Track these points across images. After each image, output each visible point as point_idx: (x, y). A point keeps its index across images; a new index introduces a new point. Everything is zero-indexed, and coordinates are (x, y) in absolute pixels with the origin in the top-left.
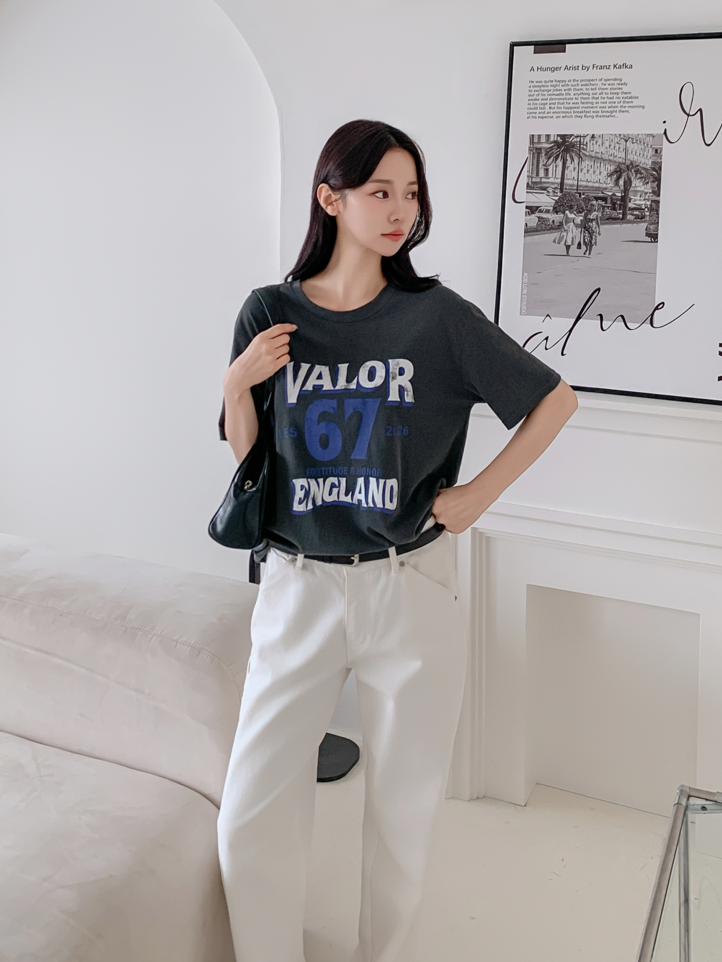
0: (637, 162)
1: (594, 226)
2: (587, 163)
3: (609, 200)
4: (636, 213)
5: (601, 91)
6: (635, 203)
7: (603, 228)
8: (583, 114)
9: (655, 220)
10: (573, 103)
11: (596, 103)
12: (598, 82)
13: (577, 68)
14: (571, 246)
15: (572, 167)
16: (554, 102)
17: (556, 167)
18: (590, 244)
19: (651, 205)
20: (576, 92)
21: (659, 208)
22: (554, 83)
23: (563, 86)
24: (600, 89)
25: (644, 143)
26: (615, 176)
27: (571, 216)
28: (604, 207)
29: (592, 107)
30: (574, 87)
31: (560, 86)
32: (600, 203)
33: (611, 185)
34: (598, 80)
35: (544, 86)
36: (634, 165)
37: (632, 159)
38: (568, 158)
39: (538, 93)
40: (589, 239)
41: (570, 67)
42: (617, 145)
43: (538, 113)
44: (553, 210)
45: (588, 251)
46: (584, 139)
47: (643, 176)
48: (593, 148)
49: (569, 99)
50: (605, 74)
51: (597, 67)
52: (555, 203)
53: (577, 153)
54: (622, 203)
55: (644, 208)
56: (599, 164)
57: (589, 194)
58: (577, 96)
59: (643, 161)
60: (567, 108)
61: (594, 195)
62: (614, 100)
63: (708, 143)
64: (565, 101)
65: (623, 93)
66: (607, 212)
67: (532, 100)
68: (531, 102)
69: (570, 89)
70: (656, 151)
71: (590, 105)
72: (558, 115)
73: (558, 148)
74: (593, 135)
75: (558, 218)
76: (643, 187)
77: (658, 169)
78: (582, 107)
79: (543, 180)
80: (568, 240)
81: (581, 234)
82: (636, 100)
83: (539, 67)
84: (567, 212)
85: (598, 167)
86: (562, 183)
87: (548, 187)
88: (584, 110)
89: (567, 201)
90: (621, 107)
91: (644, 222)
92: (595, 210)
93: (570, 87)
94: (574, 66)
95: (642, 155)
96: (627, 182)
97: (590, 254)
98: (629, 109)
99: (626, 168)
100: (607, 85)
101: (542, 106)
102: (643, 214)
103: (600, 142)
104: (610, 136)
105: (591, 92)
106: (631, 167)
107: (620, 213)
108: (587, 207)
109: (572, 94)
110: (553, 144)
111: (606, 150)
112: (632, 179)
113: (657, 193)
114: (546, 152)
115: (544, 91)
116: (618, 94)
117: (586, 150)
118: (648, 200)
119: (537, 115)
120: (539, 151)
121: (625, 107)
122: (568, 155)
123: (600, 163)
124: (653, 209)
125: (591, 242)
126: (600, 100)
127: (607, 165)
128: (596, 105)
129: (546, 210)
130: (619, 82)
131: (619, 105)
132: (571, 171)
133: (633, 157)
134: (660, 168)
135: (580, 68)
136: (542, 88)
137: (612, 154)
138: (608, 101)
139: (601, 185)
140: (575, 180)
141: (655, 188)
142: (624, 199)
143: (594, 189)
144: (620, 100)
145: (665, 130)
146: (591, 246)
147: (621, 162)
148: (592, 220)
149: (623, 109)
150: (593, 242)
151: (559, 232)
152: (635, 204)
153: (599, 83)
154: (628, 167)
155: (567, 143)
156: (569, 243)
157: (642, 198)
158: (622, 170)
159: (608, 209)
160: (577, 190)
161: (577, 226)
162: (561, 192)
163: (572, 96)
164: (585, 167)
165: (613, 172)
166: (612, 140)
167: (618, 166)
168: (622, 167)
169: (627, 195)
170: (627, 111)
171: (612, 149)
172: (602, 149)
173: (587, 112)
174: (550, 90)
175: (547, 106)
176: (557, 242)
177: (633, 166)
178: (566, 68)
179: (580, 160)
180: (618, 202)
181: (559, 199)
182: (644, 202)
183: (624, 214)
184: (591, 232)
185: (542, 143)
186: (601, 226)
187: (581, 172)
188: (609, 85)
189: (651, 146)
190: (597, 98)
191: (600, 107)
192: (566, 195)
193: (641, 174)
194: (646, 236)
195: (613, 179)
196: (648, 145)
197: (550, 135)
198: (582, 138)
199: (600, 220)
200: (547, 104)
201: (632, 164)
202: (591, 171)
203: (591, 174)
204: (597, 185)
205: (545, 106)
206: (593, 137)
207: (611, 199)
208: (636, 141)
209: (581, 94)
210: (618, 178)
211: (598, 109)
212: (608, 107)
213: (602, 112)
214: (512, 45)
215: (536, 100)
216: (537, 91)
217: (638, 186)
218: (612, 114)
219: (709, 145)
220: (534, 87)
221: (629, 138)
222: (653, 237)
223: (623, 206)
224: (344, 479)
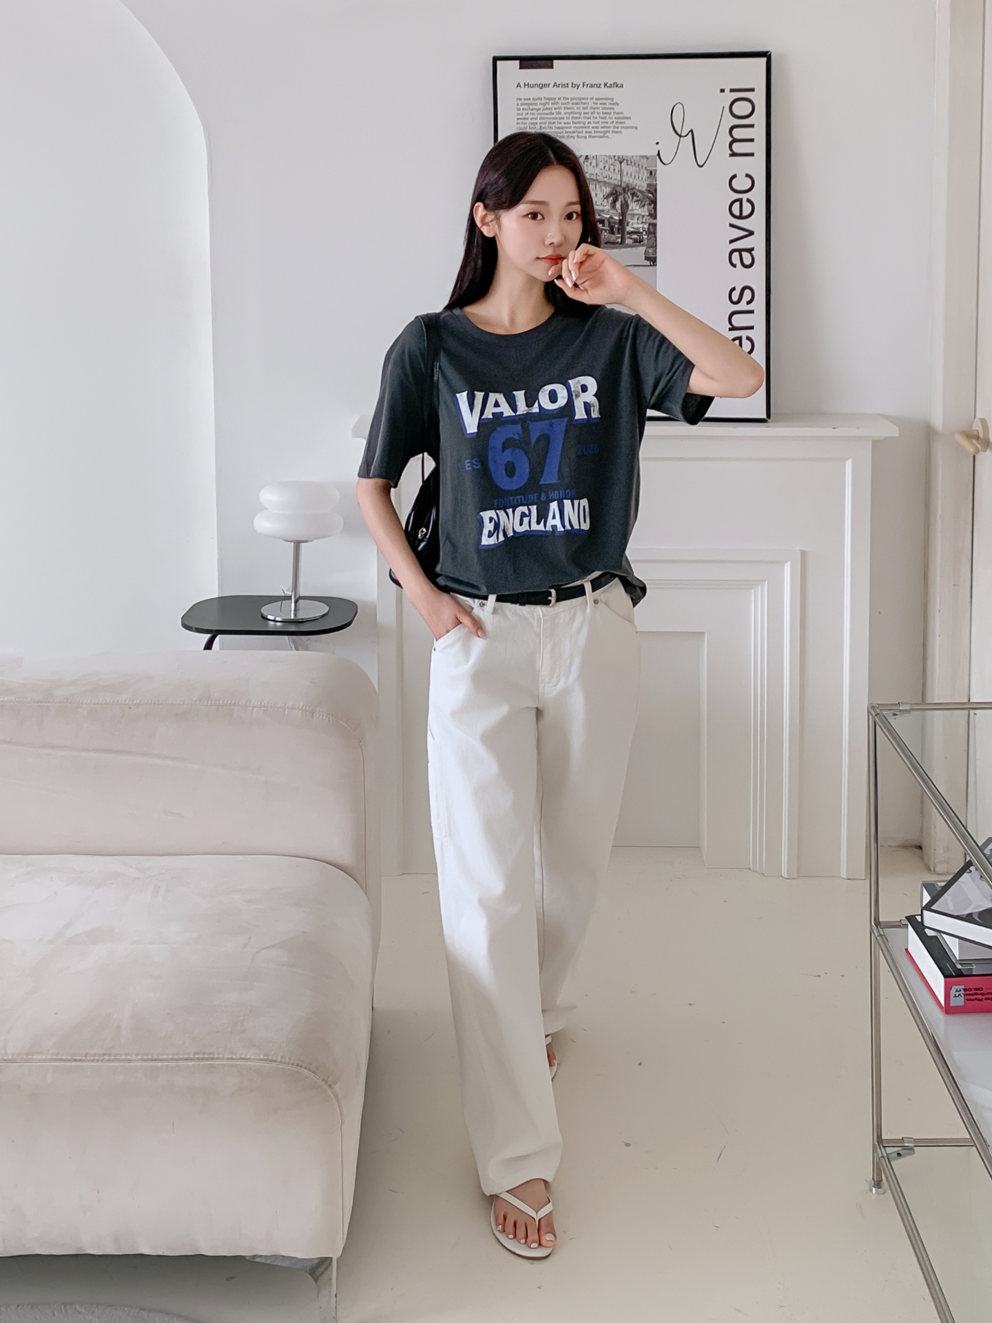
0: (633, 184)
3: (606, 223)
4: (635, 236)
5: (592, 111)
6: (633, 226)
8: (575, 134)
9: (653, 244)
10: (565, 123)
11: (589, 123)
12: (589, 101)
13: (566, 85)
16: (544, 121)
19: (649, 228)
20: (567, 111)
21: (657, 230)
22: (543, 101)
23: (552, 104)
25: (639, 165)
26: (611, 198)
29: (585, 127)
30: (565, 106)
31: (550, 104)
33: (608, 207)
34: (589, 99)
35: (533, 104)
36: (630, 187)
37: (627, 181)
39: (527, 112)
41: (559, 85)
42: (612, 167)
47: (639, 198)
49: (560, 119)
50: (596, 92)
51: (587, 85)
54: (620, 227)
55: (641, 231)
58: (568, 116)
59: (638, 183)
60: (559, 128)
62: (606, 121)
63: (701, 164)
64: (556, 121)
65: (614, 113)
67: (520, 119)
68: (520, 121)
69: (560, 108)
70: (651, 173)
71: (582, 125)
74: (587, 156)
76: (640, 210)
77: (653, 192)
78: (575, 127)
82: (629, 120)
83: (526, 83)
88: (576, 130)
90: (614, 127)
91: (643, 245)
93: (560, 105)
94: (563, 83)
95: (637, 177)
96: (624, 204)
98: (623, 130)
99: (622, 190)
100: (598, 104)
101: (532, 126)
102: (641, 237)
103: (594, 163)
104: (603, 157)
105: (582, 111)
106: (627, 189)
107: (618, 238)
109: (563, 113)
111: (601, 171)
112: (629, 201)
113: (653, 215)
115: (533, 109)
116: (610, 113)
118: (646, 224)
121: (618, 128)
123: (596, 184)
124: (651, 233)
126: (592, 120)
127: (603, 187)
128: (588, 125)
130: (610, 101)
131: (612, 125)
133: (628, 179)
134: (656, 191)
135: (570, 85)
136: (531, 107)
137: (607, 176)
138: (601, 121)
141: (652, 211)
142: (622, 222)
144: (612, 121)
145: (659, 152)
147: (617, 184)
149: (616, 130)
152: (633, 228)
153: (591, 102)
154: (624, 190)
157: (640, 222)
158: (619, 193)
163: (563, 116)
165: (609, 194)
166: (607, 161)
167: (614, 188)
168: (618, 189)
169: (625, 218)
170: (621, 132)
171: (607, 171)
172: (597, 171)
173: (579, 132)
174: (540, 109)
178: (555, 85)
180: (616, 226)
182: (641, 226)
183: (623, 239)
188: (601, 104)
189: (646, 168)
190: (590, 118)
191: (593, 128)
193: (637, 196)
194: (646, 259)
195: (610, 202)
196: (642, 166)
200: (537, 123)
201: (628, 186)
205: (536, 125)
206: (587, 157)
207: (609, 223)
208: (631, 162)
209: (572, 113)
210: (615, 201)
211: (591, 130)
212: (602, 127)
213: (595, 132)
214: (495, 59)
215: (525, 119)
216: (526, 109)
217: (636, 210)
218: (606, 135)
219: (701, 166)
220: (521, 104)
221: (624, 160)
222: (652, 260)
223: (622, 230)
224: (535, 507)
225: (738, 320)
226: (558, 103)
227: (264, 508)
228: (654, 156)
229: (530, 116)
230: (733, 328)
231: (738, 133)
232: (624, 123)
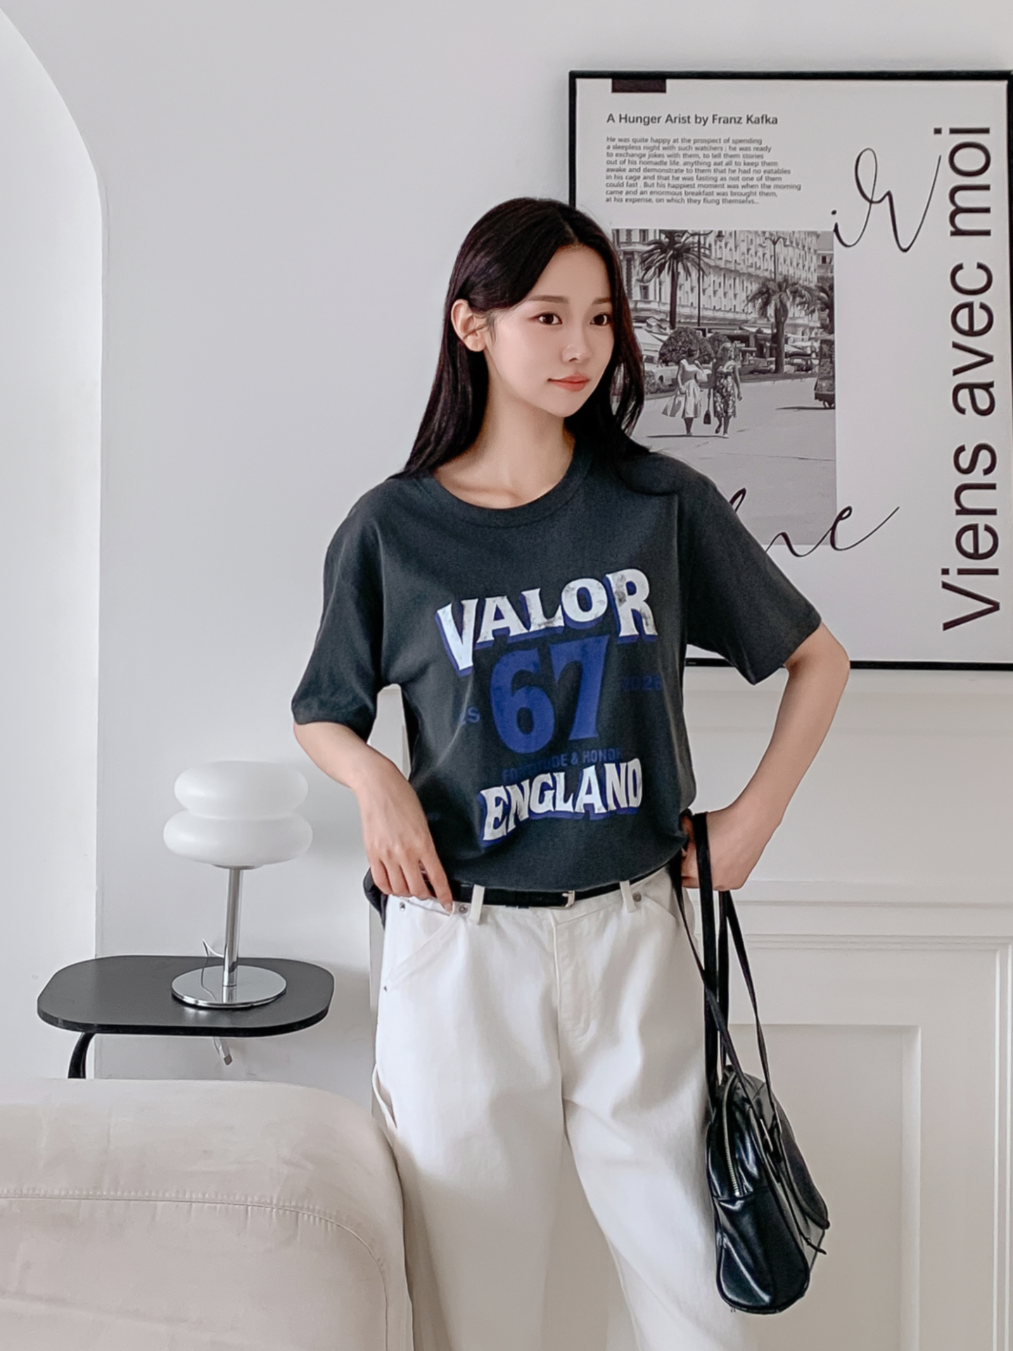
0: (794, 277)
1: (731, 385)
2: (711, 279)
3: (753, 341)
4: (798, 361)
5: (728, 160)
6: (795, 344)
7: (748, 388)
8: (701, 198)
9: (829, 373)
10: (684, 179)
11: (722, 179)
12: (722, 144)
13: (687, 119)
14: (695, 419)
15: (687, 286)
16: (651, 174)
17: (660, 284)
18: (724, 414)
19: (821, 348)
20: (687, 160)
21: (834, 351)
22: (650, 144)
23: (664, 148)
24: (726, 156)
25: (804, 247)
26: (760, 300)
27: (691, 368)
28: (744, 353)
29: (716, 186)
30: (685, 152)
31: (661, 148)
32: (738, 346)
33: (755, 315)
34: (722, 141)
35: (633, 148)
36: (790, 282)
37: (785, 272)
38: (681, 270)
39: (623, 159)
40: (722, 406)
41: (675, 118)
42: (760, 250)
43: (624, 193)
44: (660, 358)
45: (722, 428)
46: (705, 239)
47: (804, 300)
48: (721, 254)
49: (676, 171)
50: (732, 131)
51: (720, 119)
52: (662, 346)
53: (695, 262)
54: (775, 345)
55: (809, 352)
56: (732, 280)
57: (718, 331)
58: (689, 167)
59: (804, 276)
60: (674, 186)
61: (728, 332)
62: (750, 175)
63: (904, 246)
64: (670, 175)
65: (764, 163)
66: (749, 361)
67: (612, 170)
68: (612, 174)
69: (677, 155)
70: (824, 260)
71: (712, 182)
72: (661, 197)
73: (663, 252)
74: (720, 232)
75: (669, 371)
76: (806, 319)
77: (827, 289)
78: (699, 186)
79: (640, 305)
80: (688, 410)
81: (709, 398)
82: (788, 176)
83: (623, 116)
84: (684, 362)
85: (730, 285)
86: (673, 313)
87: (648, 318)
88: (702, 190)
89: (683, 343)
90: (764, 186)
91: (812, 376)
92: (730, 358)
93: (677, 151)
94: (681, 117)
95: (801, 266)
96: (780, 309)
97: (725, 432)
98: (777, 191)
99: (777, 287)
100: (738, 149)
101: (631, 182)
102: (809, 362)
103: (731, 245)
104: (746, 234)
105: (712, 160)
106: (785, 285)
107: (771, 363)
108: (716, 353)
109: (682, 163)
110: (652, 246)
111: (743, 258)
112: (788, 304)
113: (829, 327)
114: (642, 258)
115: (633, 155)
116: (756, 164)
117: (708, 257)
118: (816, 341)
119: (624, 197)
120: (629, 256)
121: (769, 187)
122: (680, 265)
123: (735, 279)
124: (825, 355)
125: (726, 412)
126: (727, 175)
127: (745, 283)
128: (721, 183)
129: (647, 357)
130: (756, 145)
131: (759, 183)
132: (687, 292)
133: (787, 269)
134: (832, 288)
135: (692, 120)
136: (630, 151)
137: (752, 264)
138: (741, 176)
139: (738, 316)
140: (695, 308)
141: (826, 320)
142: (777, 339)
143: (727, 322)
144: (760, 175)
145: (836, 226)
146: (727, 418)
147: (769, 277)
148: (726, 375)
149: (766, 190)
150: (730, 411)
151: (672, 396)
152: (796, 347)
153: (726, 146)
154: (780, 286)
155: (677, 245)
156: (690, 414)
157: (806, 337)
158: (771, 291)
159: (752, 355)
160: (699, 324)
161: (702, 385)
162: (673, 326)
163: (681, 167)
164: (710, 285)
165: (756, 294)
166: (752, 240)
167: (764, 285)
168: (769, 286)
169: (781, 331)
170: (774, 194)
171: (752, 256)
172: (737, 256)
173: (707, 194)
174: (644, 155)
175: (641, 183)
176: (669, 413)
177: (787, 284)
178: (669, 118)
179: (701, 273)
180: (768, 344)
181: (670, 338)
182: (809, 344)
183: (778, 365)
184: (725, 394)
185: (635, 243)
186: (742, 385)
187: (704, 294)
188: (741, 149)
189: (815, 251)
190: (723, 171)
191: (729, 186)
192: (681, 333)
193: (802, 296)
194: (816, 398)
195: (758, 307)
196: (809, 249)
197: (648, 230)
198: (702, 238)
199: (740, 374)
200: (639, 178)
201: (786, 280)
202: (720, 293)
203: (720, 298)
204: (730, 316)
205: (637, 181)
206: (720, 235)
207: (756, 339)
208: (791, 242)
209: (697, 163)
210: (766, 304)
211: (726, 190)
212: (743, 187)
213: (732, 194)
214: (574, 76)
215: (620, 170)
216: (621, 155)
217: (799, 318)
218: (750, 198)
219: (905, 251)
220: (615, 147)
221: (779, 238)
222: (828, 400)
223: (777, 350)
224: (562, 775)
225: (969, 499)
226: (673, 148)
227: (182, 809)
228: (825, 233)
229: (627, 166)
230: (963, 511)
231: (963, 199)
232: (780, 179)
